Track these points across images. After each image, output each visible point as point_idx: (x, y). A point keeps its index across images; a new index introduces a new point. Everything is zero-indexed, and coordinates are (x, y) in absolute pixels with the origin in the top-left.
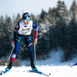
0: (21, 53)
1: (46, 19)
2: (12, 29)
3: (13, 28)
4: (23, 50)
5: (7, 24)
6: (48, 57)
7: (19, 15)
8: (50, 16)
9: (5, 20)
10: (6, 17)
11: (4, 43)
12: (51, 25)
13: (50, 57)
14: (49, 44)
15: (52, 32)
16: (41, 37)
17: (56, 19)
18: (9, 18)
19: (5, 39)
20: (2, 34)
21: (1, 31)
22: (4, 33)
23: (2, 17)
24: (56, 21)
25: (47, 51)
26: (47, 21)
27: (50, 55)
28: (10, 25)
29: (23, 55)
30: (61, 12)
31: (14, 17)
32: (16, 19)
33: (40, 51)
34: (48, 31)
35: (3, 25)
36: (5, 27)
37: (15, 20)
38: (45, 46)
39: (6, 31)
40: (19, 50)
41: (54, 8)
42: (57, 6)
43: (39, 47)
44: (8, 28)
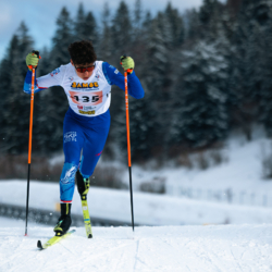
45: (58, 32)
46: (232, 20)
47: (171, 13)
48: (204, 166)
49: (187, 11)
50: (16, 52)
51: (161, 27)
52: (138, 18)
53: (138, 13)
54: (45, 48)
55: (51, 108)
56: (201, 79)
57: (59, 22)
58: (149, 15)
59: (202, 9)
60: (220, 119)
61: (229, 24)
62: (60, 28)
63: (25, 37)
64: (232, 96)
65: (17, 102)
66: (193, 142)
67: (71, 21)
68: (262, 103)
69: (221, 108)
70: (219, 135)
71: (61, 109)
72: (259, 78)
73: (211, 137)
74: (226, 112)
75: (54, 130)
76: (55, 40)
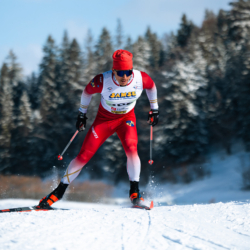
0: (111, 157)
1: (197, 46)
2: (82, 80)
3: (87, 78)
4: (119, 149)
5: (68, 63)
6: (201, 174)
7: (105, 34)
8: (209, 37)
9: (60, 50)
10: (65, 39)
11: (57, 124)
12: (213, 67)
13: (209, 173)
14: (204, 132)
15: (215, 91)
16: (177, 107)
17: (226, 48)
18: (74, 44)
19: (59, 112)
20: (52, 94)
21: (47, 84)
22: (56, 94)
23: (50, 40)
24: (228, 53)
25: (197, 153)
26: (198, 54)
27: (206, 166)
28: (78, 67)
29: (118, 166)
30: (243, 24)
31: (90, 39)
32: (97, 46)
33: (173, 152)
34: (201, 89)
35: (53, 67)
36: (62, 72)
37: (94, 50)
38: (191, 138)
39: (63, 86)
40: (107, 148)
41: (221, 11)
42: (231, 4)
43: (171, 138)
44: (70, 78)
45: (45, 58)
46: (207, 42)
47: (150, 37)
48: (188, 180)
49: (166, 35)
50: (7, 79)
51: (141, 50)
52: (120, 43)
53: (119, 38)
54: (33, 74)
55: (41, 130)
56: (181, 97)
57: (45, 49)
58: (129, 40)
59: (179, 32)
60: (201, 135)
61: (205, 45)
62: (47, 54)
63: (14, 65)
64: (211, 112)
65: (9, 126)
66: (176, 157)
67: (56, 47)
68: (240, 118)
69: (202, 125)
70: (201, 150)
71: (51, 132)
72: (236, 95)
73: (193, 152)
74: (206, 128)
75: (45, 151)
76: (42, 66)
